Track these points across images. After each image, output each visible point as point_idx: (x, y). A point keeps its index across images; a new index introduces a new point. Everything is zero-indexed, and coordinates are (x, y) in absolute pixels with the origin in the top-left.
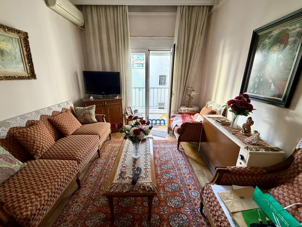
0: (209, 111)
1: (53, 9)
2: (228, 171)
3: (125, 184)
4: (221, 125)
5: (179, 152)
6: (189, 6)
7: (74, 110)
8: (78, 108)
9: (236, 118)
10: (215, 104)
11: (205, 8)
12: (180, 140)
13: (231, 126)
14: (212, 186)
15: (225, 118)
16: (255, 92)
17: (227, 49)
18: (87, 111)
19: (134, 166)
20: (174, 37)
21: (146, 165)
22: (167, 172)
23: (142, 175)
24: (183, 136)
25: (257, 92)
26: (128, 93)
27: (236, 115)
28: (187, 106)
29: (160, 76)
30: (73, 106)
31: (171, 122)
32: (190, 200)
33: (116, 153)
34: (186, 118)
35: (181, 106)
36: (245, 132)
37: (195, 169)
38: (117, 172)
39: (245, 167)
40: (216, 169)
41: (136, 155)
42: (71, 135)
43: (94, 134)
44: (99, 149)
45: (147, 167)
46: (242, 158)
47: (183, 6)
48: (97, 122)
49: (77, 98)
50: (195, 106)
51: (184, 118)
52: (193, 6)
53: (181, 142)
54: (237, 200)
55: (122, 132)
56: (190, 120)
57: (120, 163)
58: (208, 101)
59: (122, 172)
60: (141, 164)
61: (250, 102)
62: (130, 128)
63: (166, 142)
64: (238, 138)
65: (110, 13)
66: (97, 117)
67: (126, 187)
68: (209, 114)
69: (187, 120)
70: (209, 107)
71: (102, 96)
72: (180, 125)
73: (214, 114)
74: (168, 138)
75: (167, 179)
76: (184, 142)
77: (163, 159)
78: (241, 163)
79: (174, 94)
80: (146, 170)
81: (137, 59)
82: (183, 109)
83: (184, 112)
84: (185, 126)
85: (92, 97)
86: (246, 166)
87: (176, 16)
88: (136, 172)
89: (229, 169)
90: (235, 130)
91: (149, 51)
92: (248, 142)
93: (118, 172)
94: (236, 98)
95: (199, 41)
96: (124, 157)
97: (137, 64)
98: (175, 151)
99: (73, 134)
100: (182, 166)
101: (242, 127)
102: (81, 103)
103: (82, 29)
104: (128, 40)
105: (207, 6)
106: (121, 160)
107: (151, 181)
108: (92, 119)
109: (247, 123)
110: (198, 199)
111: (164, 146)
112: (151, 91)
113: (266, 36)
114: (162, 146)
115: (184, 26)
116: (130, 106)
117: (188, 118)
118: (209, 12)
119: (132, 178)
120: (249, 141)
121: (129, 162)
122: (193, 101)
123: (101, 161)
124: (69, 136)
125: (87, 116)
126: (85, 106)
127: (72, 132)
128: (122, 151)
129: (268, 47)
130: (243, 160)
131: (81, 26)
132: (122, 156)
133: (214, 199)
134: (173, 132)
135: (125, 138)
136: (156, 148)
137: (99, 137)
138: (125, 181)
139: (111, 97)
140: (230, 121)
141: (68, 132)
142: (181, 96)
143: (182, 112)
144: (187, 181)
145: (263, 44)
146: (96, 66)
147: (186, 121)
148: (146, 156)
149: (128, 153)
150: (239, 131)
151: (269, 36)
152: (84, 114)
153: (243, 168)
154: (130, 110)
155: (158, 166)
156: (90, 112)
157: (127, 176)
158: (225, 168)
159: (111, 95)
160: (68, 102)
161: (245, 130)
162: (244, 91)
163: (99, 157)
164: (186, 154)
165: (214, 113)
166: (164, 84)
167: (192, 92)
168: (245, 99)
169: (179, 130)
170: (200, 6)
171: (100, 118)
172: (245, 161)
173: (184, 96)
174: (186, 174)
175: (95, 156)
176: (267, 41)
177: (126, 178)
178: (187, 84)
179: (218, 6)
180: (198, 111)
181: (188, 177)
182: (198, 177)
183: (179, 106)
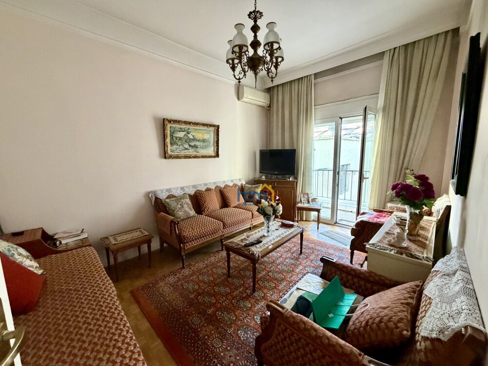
1: (242, 101)
6: (406, 46)
8: (248, 185)
12: (353, 247)
18: (254, 189)
20: (378, 93)
21: (269, 242)
23: (258, 246)
30: (244, 183)
42: (233, 207)
43: (249, 211)
47: (395, 48)
49: (251, 177)
52: (414, 43)
59: (245, 239)
65: (295, 87)
67: (238, 246)
71: (275, 176)
80: (264, 245)
82: (390, 205)
85: (264, 177)
87: (382, 65)
91: (341, 118)
103: (268, 109)
107: (260, 251)
121: (257, 236)
131: (267, 106)
138: (241, 243)
139: (283, 178)
141: (231, 204)
148: (277, 237)
152: (250, 191)
154: (307, 197)
159: (284, 175)
170: (431, 36)
177: (244, 242)
178: (405, 164)
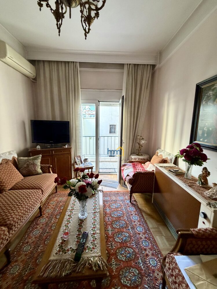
0: (160, 159)
1: (3, 61)
2: (192, 235)
3: (66, 262)
4: (175, 175)
5: (131, 205)
6: (135, 65)
7: (17, 161)
8: (22, 158)
9: (189, 168)
10: (165, 152)
11: (149, 67)
12: (132, 191)
13: (185, 177)
14: (176, 257)
15: (177, 167)
16: (206, 141)
17: (172, 101)
18: (31, 162)
19: (79, 231)
20: (122, 90)
21: (94, 228)
22: (120, 232)
23: (89, 244)
24: (135, 186)
25: (207, 141)
26: (77, 141)
27: (190, 165)
28: (137, 154)
29: (110, 125)
30: (16, 156)
31: (122, 171)
32: (149, 271)
33: (61, 209)
34: (137, 167)
35: (131, 154)
36: (202, 184)
37: (150, 226)
38: (57, 241)
39: (211, 229)
40: (177, 232)
41: (83, 215)
42: (9, 190)
43: (37, 189)
44: (40, 206)
45: (96, 232)
46: (205, 216)
47: (130, 64)
48: (42, 173)
50: (145, 154)
51: (135, 167)
52: (138, 65)
53: (133, 194)
54: (211, 281)
55: (66, 187)
56: (141, 169)
57: (62, 228)
58: (157, 149)
59: (63, 241)
60: (88, 228)
61: (202, 151)
62: (76, 182)
63: (117, 194)
64: (196, 191)
65: (62, 68)
66: (42, 168)
67: (66, 266)
68: (160, 163)
69: (138, 169)
70: (159, 155)
71: (50, 145)
72: (131, 175)
73: (165, 163)
74: (119, 188)
75: (120, 242)
76: (137, 194)
77: (114, 214)
78: (204, 223)
79: (124, 143)
80: (94, 237)
81: (89, 111)
82: (133, 157)
83: (134, 161)
84: (137, 176)
85: (38, 147)
86: (211, 227)
87: (123, 73)
88: (81, 241)
89: (194, 232)
90: (191, 182)
91: (99, 102)
92: (209, 197)
93: (59, 241)
94: (187, 147)
95: (145, 94)
96: (68, 217)
97: (89, 114)
98: (128, 204)
99: (11, 189)
100: (136, 223)
101: (198, 177)
102: (26, 153)
103: (34, 81)
104: (78, 92)
105: (151, 65)
106: (65, 222)
107: (100, 254)
108: (36, 171)
109: (203, 173)
110: (158, 270)
111: (115, 198)
112: (101, 140)
113: (209, 88)
114: (113, 198)
115: (131, 80)
116: (79, 155)
117: (139, 167)
118: (152, 70)
119: (76, 250)
120: (209, 195)
121: (73, 225)
122: (143, 149)
123: (43, 221)
124: (6, 191)
125: (31, 168)
126: (30, 156)
127: (11, 186)
128: (66, 209)
129: (212, 99)
130: (206, 219)
131: (33, 78)
132: (66, 217)
133: (181, 279)
134: (125, 182)
135: (70, 195)
136: (107, 201)
137: (42, 192)
138: (66, 256)
139: (59, 146)
140: (183, 171)
141: (5, 187)
142: (131, 144)
143: (133, 160)
144: (143, 244)
145: (207, 96)
146: (46, 115)
147: (138, 171)
148: (95, 215)
149: (74, 213)
150: (195, 182)
151: (212, 88)
152: (27, 164)
153: (209, 231)
154: (80, 159)
155: (109, 225)
156: (35, 162)
157: (69, 247)
158: (188, 231)
159: (60, 144)
160: (11, 152)
161: (202, 182)
162: (194, 140)
163: (41, 215)
164: (140, 207)
165: (164, 161)
166: (114, 132)
167: (142, 140)
168: (198, 148)
169: (130, 181)
170: (145, 65)
171: (46, 169)
172: (209, 221)
173: (134, 144)
174: (141, 234)
175: (36, 214)
176: (211, 93)
177: (68, 250)
178: (136, 133)
179: (160, 65)
180: (149, 159)
181: (143, 237)
182: (155, 237)
183: (130, 154)
